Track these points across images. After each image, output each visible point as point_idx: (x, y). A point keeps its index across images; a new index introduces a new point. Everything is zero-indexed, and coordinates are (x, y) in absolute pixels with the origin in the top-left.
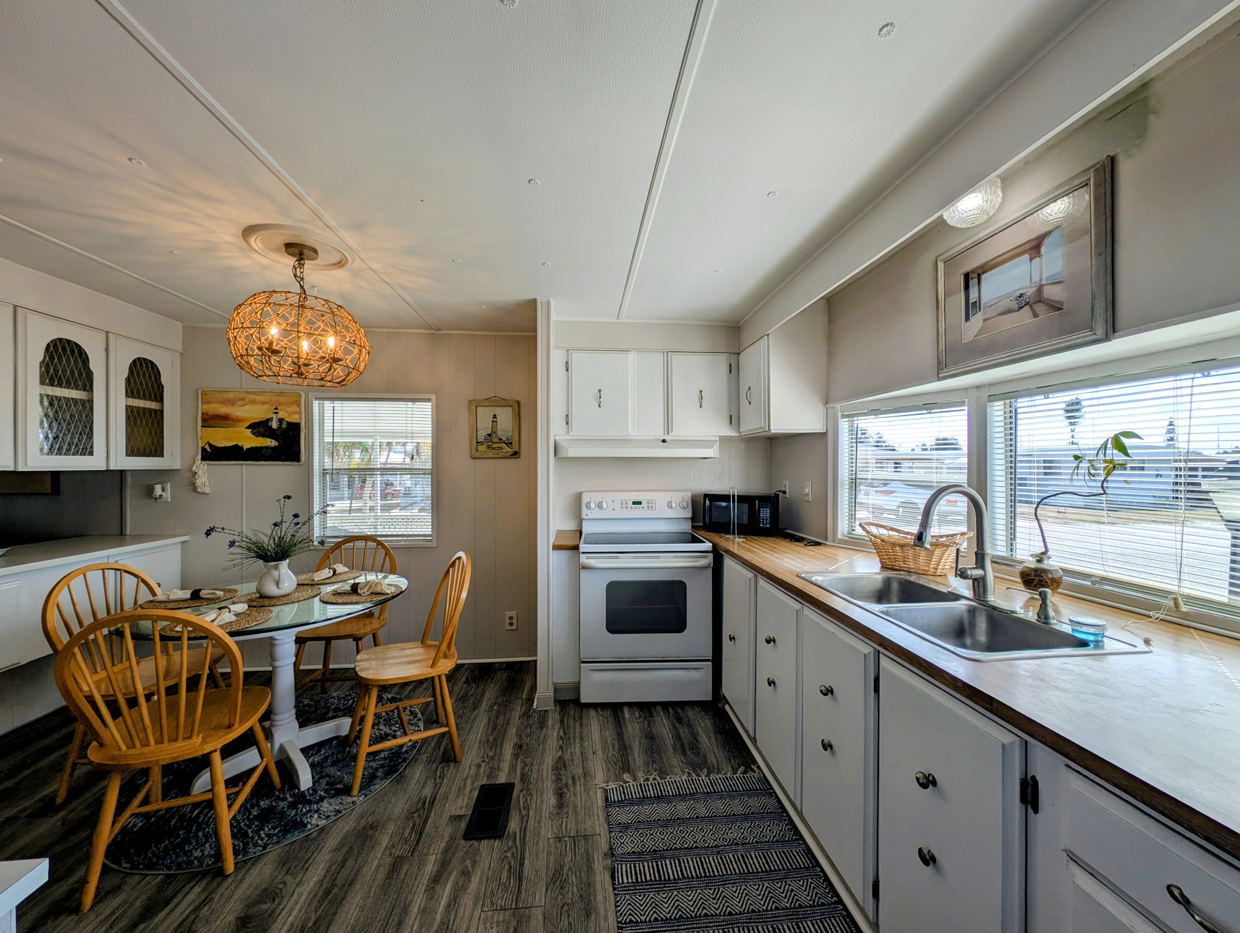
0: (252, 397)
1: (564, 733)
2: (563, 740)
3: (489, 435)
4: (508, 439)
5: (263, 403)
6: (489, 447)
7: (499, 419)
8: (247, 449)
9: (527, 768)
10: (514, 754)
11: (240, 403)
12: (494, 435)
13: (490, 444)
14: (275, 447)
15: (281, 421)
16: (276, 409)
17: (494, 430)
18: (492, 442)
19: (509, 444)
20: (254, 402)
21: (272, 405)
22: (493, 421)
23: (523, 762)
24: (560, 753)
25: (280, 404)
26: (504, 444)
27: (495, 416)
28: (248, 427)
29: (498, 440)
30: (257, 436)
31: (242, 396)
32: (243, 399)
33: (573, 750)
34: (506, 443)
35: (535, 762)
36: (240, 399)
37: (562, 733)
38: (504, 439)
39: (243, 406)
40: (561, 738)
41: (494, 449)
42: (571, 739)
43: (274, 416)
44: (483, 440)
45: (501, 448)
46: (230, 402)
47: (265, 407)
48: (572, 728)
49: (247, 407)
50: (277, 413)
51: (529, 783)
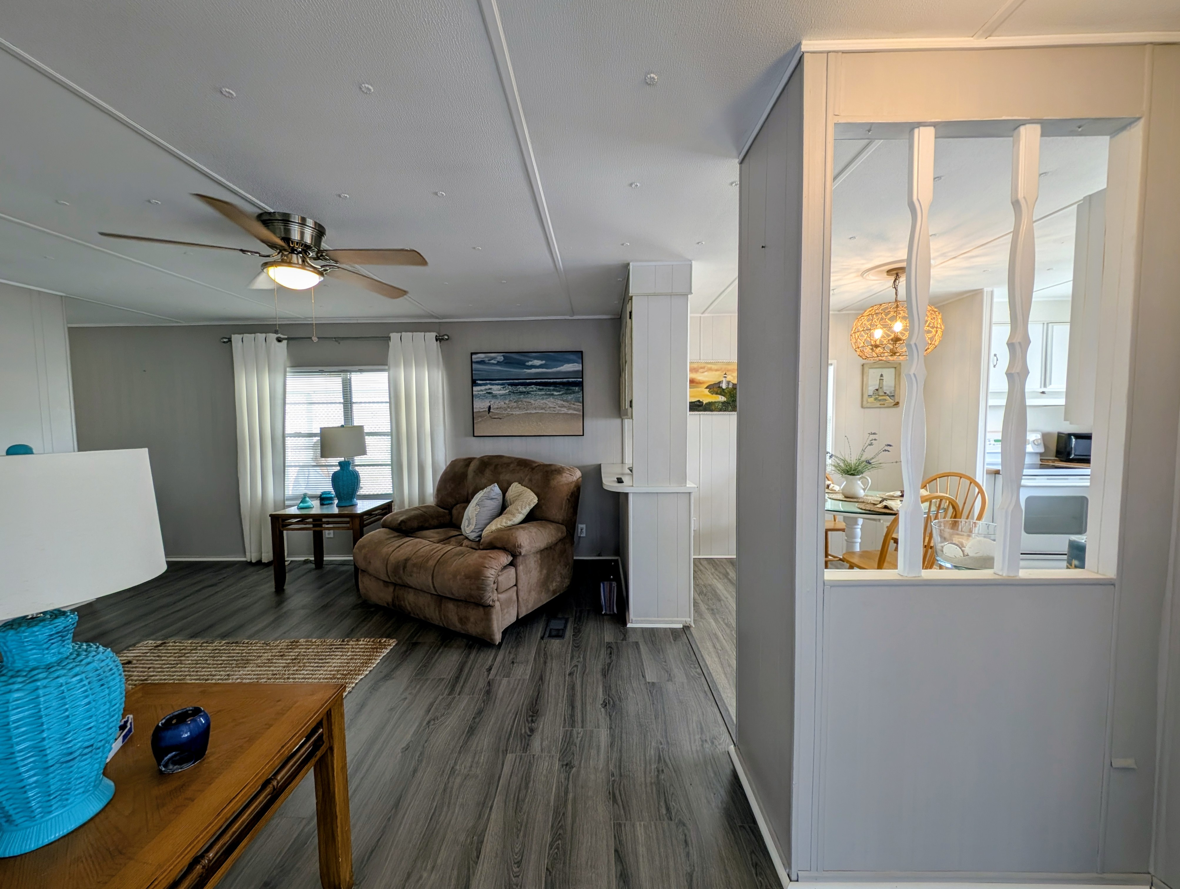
0: (709, 366)
3: (877, 390)
4: (891, 393)
5: (717, 370)
6: (876, 399)
7: (884, 378)
8: (706, 404)
11: (701, 370)
12: (880, 390)
13: (877, 396)
14: (725, 402)
15: (728, 383)
16: (725, 374)
17: (881, 386)
18: (878, 395)
19: (892, 396)
20: (710, 369)
21: (723, 372)
22: (880, 380)
25: (728, 371)
26: (888, 397)
27: (882, 376)
28: (707, 388)
29: (883, 394)
30: (712, 394)
31: (703, 365)
32: (704, 368)
34: (889, 396)
36: (701, 368)
38: (888, 392)
39: (703, 372)
41: (880, 400)
43: (724, 379)
44: (872, 394)
45: (885, 400)
47: (718, 373)
49: (706, 373)
50: (725, 377)
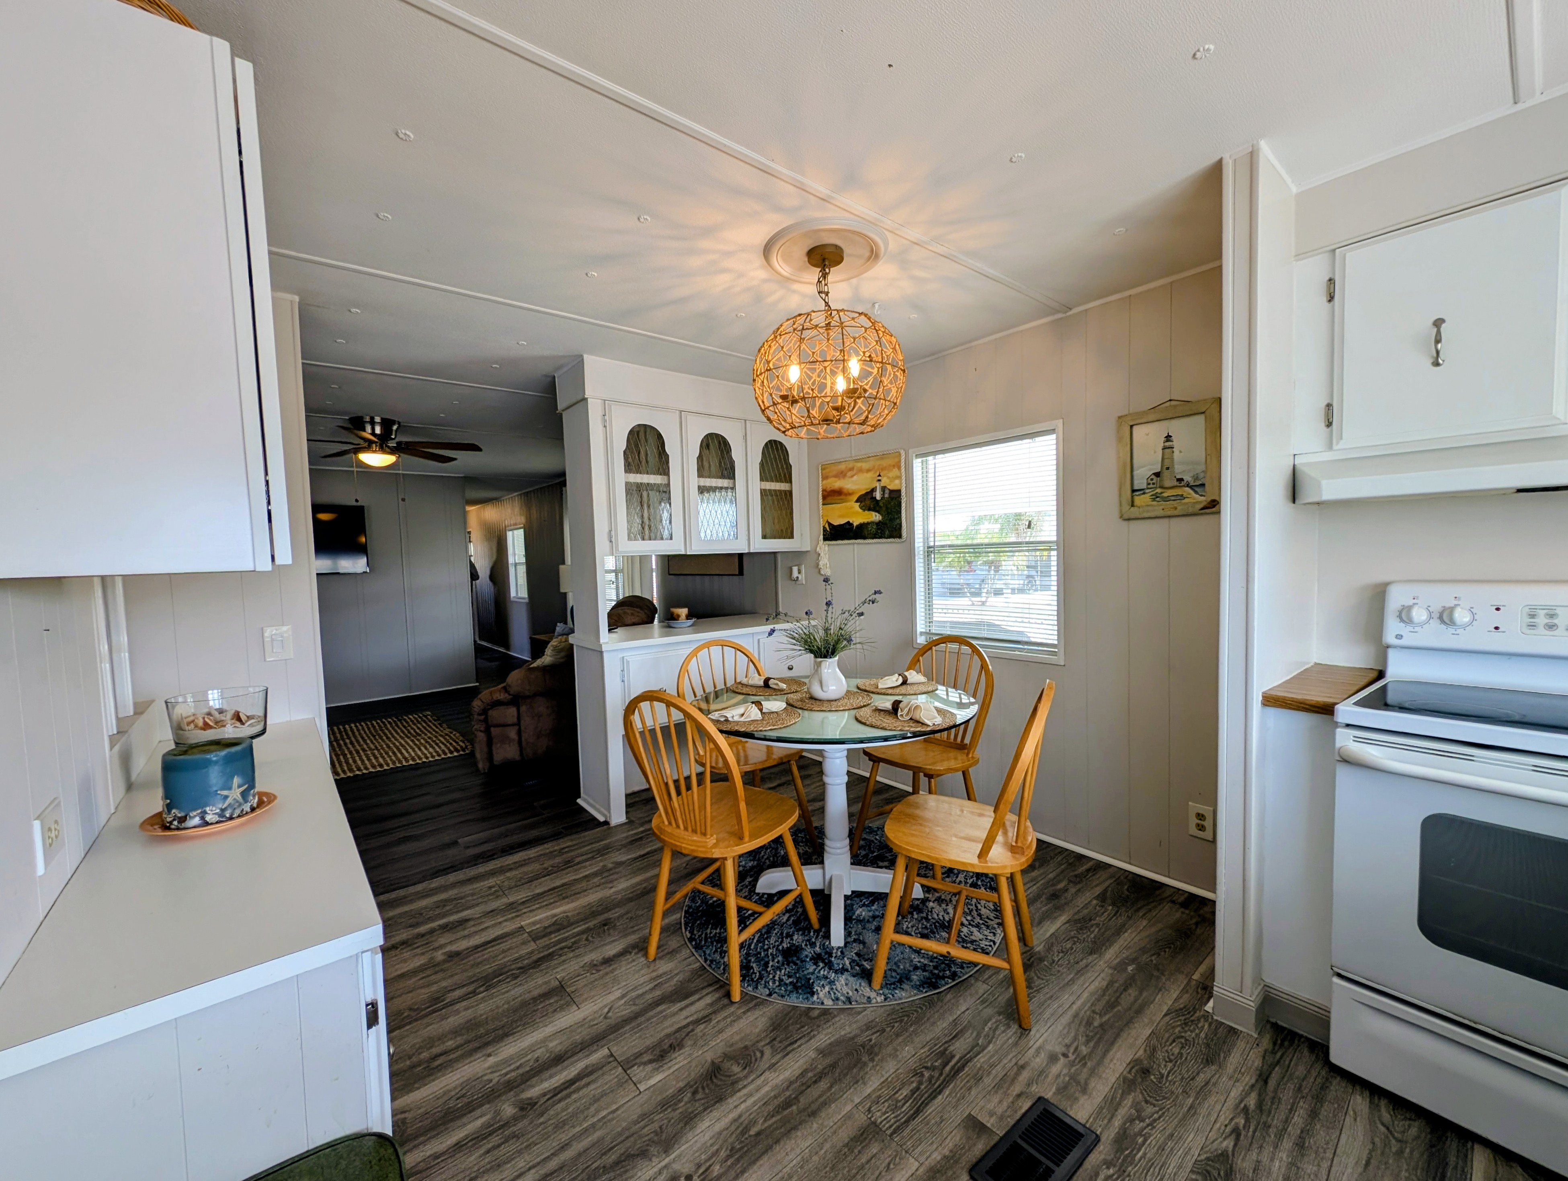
0: (859, 465)
1: (1260, 1105)
2: (1247, 1120)
3: (1157, 475)
4: (1196, 478)
5: (868, 471)
6: (1155, 497)
7: (1175, 443)
8: (857, 526)
9: (1138, 1126)
10: (1125, 1079)
11: (849, 474)
12: (1166, 473)
13: (1159, 490)
14: (880, 522)
15: (883, 489)
16: (879, 476)
17: (1167, 463)
18: (1162, 487)
19: (1198, 486)
20: (860, 470)
21: (875, 472)
22: (1164, 448)
23: (1136, 1106)
24: (1229, 1144)
25: (882, 469)
26: (1187, 489)
27: (1168, 438)
28: (857, 501)
29: (1176, 483)
30: (864, 510)
31: (851, 466)
32: (851, 469)
33: (1265, 1159)
34: (1191, 487)
35: (1160, 1125)
37: (1252, 1101)
38: (1187, 478)
39: (852, 476)
40: (1246, 1109)
41: (1166, 499)
42: (1272, 1131)
43: (878, 485)
44: (1144, 486)
45: (1182, 497)
46: (842, 475)
47: (870, 475)
48: (1284, 1108)
49: (855, 477)
50: (879, 480)
51: (1130, 1160)
